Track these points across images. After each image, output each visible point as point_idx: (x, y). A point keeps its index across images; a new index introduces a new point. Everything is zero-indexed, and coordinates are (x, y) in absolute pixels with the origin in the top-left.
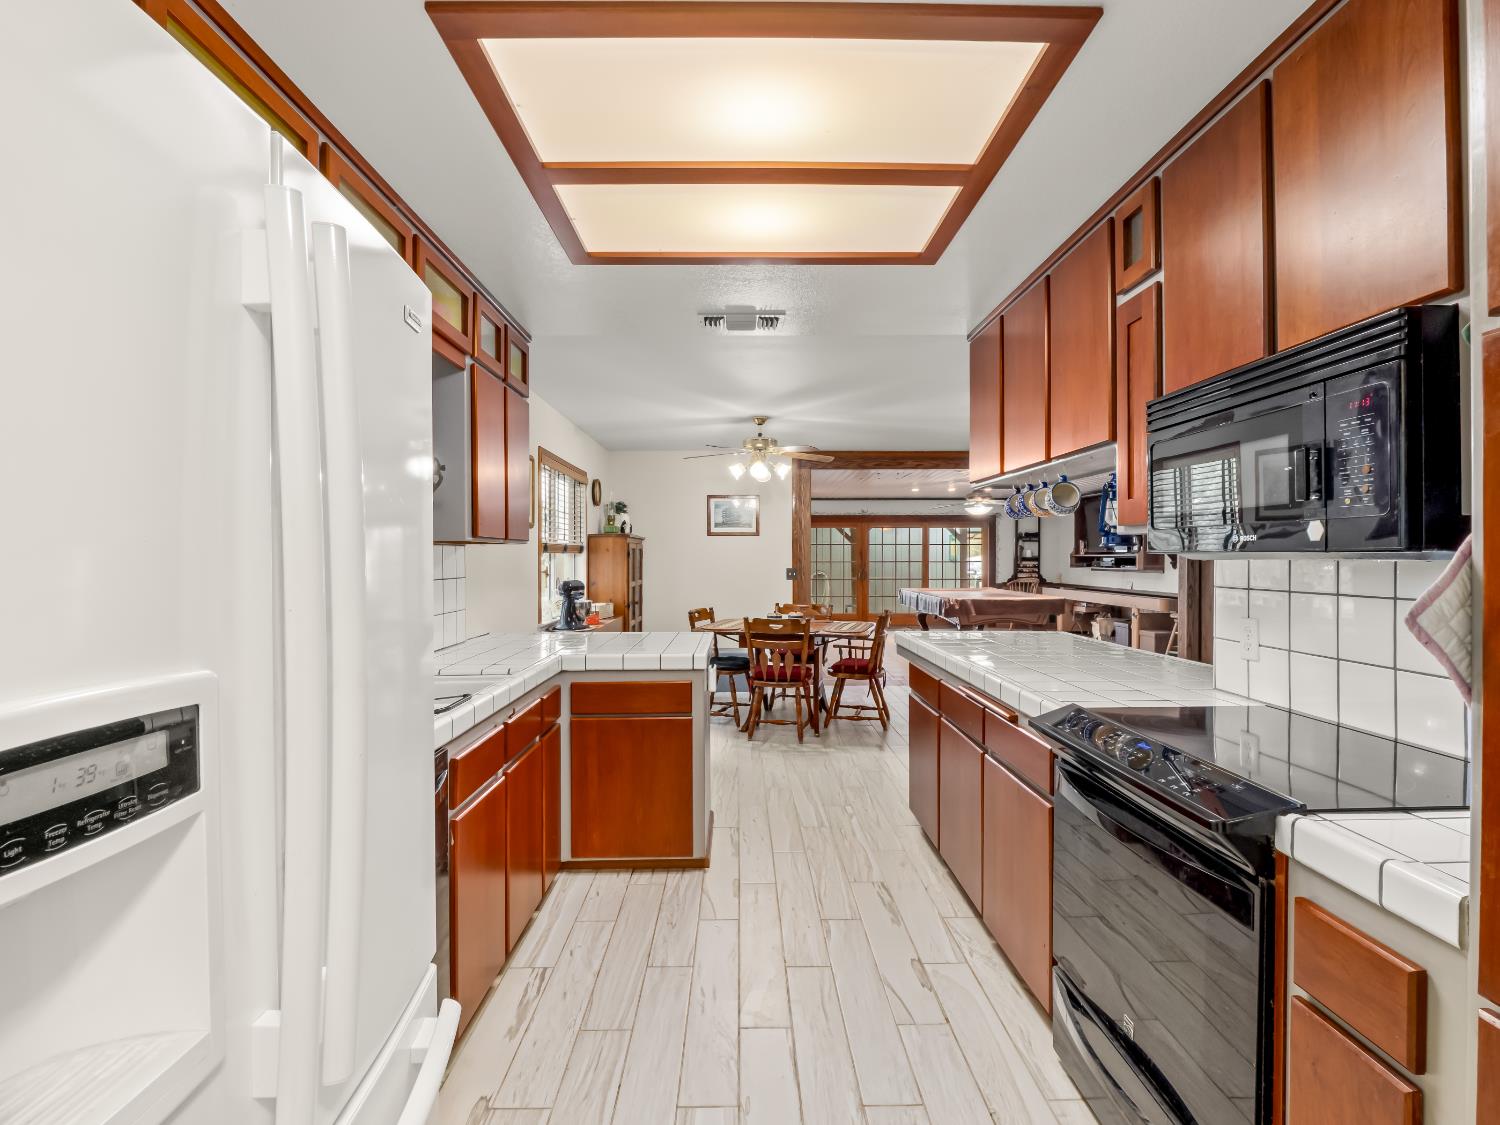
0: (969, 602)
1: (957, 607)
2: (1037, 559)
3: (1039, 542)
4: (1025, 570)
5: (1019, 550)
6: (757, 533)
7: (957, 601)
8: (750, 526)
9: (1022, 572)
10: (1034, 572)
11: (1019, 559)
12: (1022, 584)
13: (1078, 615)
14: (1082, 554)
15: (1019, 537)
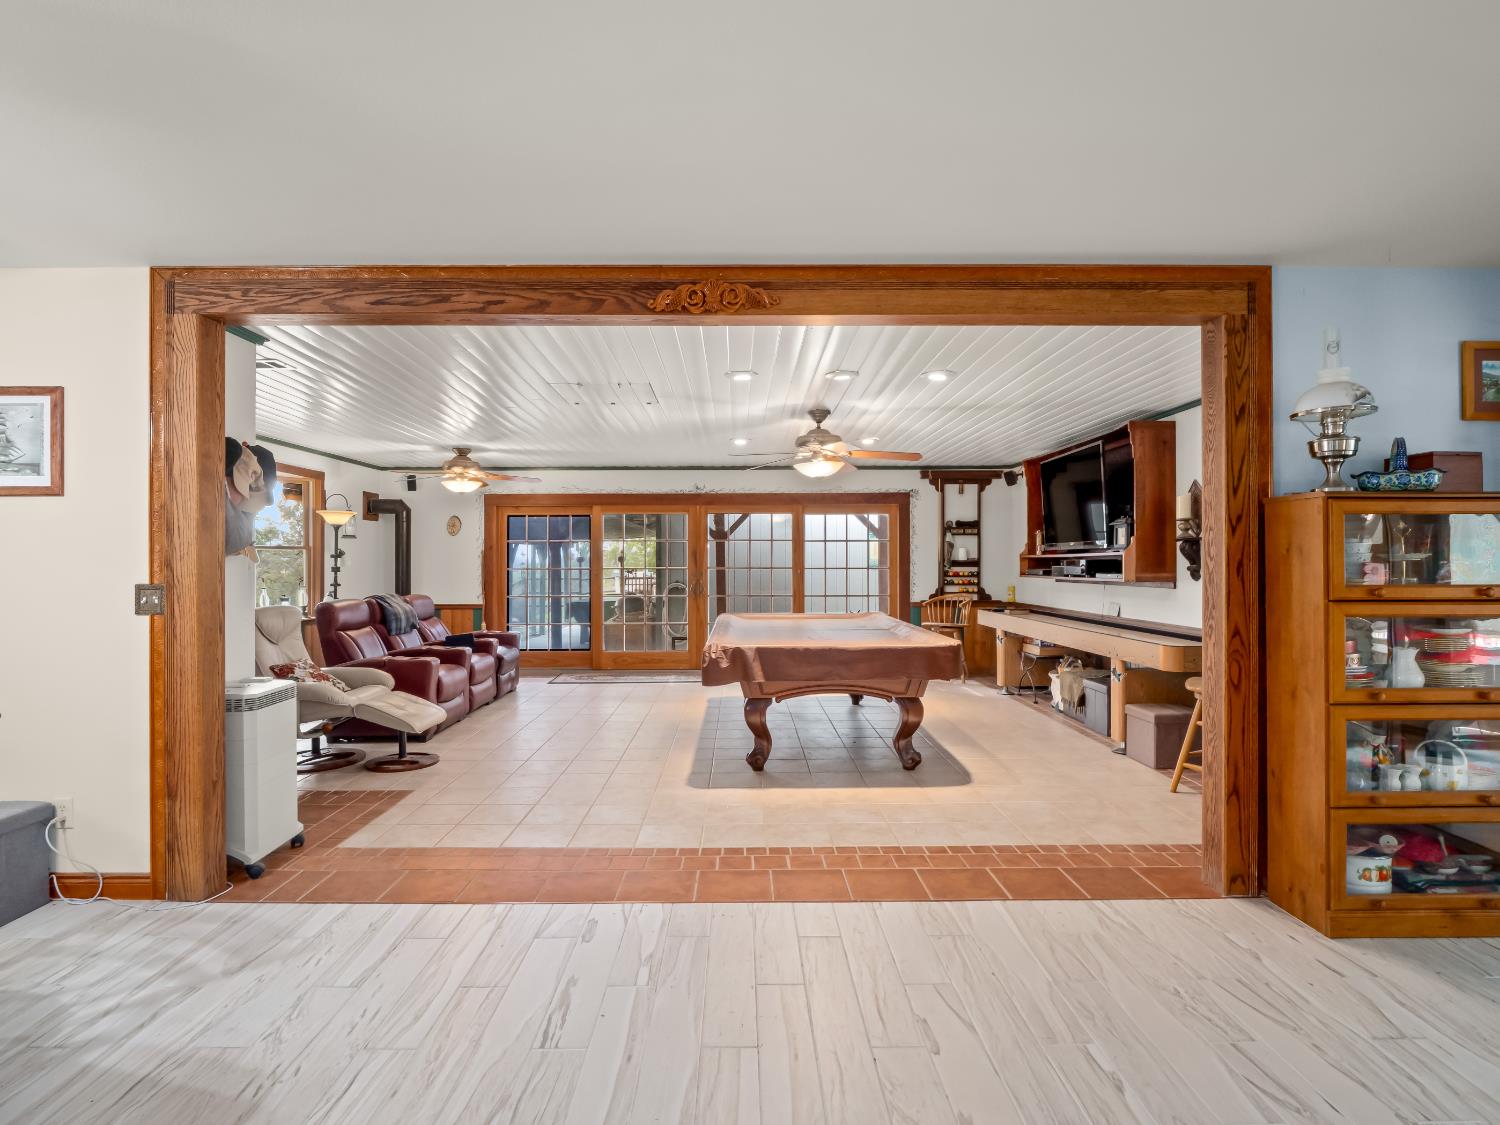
0: (751, 655)
1: (724, 664)
2: (976, 563)
3: (979, 534)
4: (956, 580)
5: (946, 549)
6: (56, 489)
7: (725, 651)
8: (35, 468)
9: (952, 583)
10: (970, 583)
11: (947, 563)
12: (948, 602)
13: (1028, 659)
14: (1039, 554)
15: (946, 528)
